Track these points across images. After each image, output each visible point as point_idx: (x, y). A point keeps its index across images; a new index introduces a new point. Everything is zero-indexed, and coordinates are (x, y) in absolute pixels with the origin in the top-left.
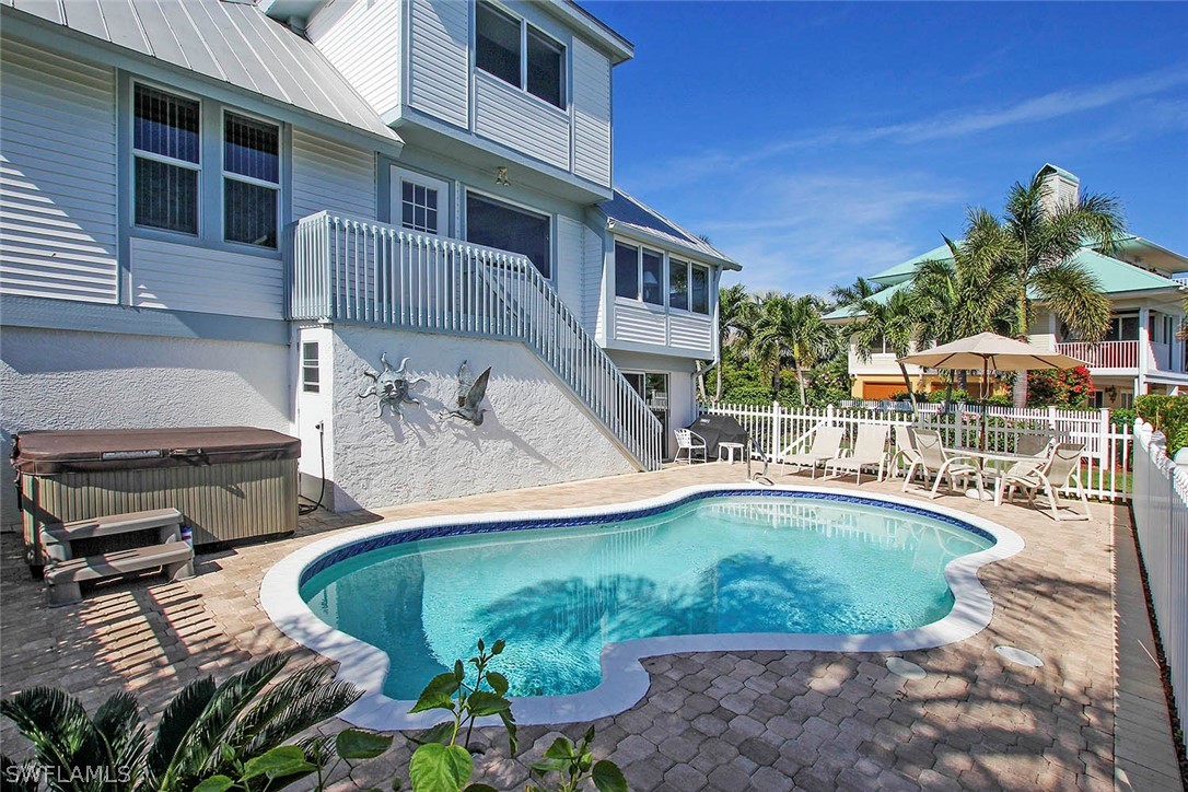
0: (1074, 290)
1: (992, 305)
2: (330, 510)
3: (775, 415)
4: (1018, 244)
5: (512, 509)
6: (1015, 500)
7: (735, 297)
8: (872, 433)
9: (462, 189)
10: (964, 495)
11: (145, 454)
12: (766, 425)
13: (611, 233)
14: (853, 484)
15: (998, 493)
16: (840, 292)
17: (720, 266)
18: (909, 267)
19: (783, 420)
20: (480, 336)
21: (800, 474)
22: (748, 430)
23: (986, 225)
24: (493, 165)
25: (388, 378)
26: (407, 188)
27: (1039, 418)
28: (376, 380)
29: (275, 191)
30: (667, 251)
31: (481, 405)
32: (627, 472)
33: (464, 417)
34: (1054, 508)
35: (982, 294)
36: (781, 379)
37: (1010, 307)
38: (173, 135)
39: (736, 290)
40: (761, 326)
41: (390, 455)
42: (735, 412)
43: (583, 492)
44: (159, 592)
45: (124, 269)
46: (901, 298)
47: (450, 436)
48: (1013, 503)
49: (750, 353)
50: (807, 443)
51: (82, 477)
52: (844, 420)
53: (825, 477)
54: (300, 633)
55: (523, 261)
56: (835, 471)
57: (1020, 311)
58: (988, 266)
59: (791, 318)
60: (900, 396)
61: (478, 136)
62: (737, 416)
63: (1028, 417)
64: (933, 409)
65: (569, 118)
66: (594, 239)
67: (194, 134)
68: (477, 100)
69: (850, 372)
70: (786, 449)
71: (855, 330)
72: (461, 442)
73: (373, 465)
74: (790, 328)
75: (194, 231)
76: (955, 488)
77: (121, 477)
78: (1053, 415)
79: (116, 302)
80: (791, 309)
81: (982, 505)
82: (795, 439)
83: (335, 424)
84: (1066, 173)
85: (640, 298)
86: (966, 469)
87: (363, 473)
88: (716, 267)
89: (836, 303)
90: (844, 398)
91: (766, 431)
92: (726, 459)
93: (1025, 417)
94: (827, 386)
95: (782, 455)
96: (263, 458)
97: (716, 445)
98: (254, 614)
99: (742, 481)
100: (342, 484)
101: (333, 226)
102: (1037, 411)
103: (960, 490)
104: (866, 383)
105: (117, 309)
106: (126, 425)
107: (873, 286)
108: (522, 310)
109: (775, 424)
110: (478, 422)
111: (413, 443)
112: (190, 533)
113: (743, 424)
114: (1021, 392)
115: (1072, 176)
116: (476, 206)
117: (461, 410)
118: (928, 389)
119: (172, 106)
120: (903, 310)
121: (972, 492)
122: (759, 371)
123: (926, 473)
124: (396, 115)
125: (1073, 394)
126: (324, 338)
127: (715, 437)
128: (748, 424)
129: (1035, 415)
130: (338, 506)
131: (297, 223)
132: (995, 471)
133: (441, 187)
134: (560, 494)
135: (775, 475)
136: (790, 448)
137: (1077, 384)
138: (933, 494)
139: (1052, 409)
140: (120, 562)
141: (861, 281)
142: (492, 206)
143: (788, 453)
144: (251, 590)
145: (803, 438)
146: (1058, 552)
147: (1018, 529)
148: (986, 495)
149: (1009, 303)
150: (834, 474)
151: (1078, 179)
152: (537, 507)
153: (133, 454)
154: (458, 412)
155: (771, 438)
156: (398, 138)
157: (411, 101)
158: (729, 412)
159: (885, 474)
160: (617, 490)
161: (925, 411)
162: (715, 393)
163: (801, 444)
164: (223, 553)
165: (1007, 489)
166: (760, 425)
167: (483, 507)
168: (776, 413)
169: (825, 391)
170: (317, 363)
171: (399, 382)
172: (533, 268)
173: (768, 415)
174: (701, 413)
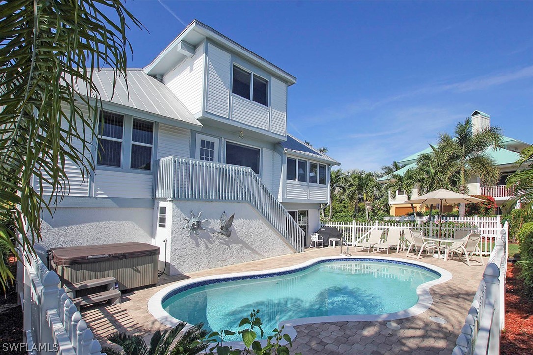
0: (484, 165)
1: (449, 174)
2: (168, 275)
3: (353, 226)
4: (460, 147)
5: (242, 271)
6: (454, 258)
7: (338, 174)
8: (394, 232)
9: (224, 141)
10: (432, 257)
11: (103, 256)
12: (349, 230)
13: (285, 154)
14: (385, 254)
15: (446, 255)
16: (386, 168)
17: (330, 164)
18: (416, 156)
19: (357, 228)
20: (230, 201)
21: (364, 251)
22: (342, 232)
23: (447, 140)
24: (237, 131)
25: (193, 220)
26: (202, 142)
27: (470, 221)
28: (189, 222)
29: (151, 148)
30: (309, 160)
31: (230, 229)
32: (290, 254)
33: (223, 234)
34: (468, 261)
35: (444, 169)
36: (359, 207)
37: (457, 174)
38: (112, 129)
39: (338, 171)
40: (349, 186)
41: (193, 251)
42: (336, 225)
43: (271, 263)
44: (110, 309)
45: (92, 182)
46: (410, 172)
47: (217, 242)
48: (453, 259)
49: (345, 197)
50: (367, 237)
51: (79, 266)
52: (383, 227)
53: (374, 252)
54: (169, 322)
55: (249, 169)
56: (378, 249)
57: (462, 175)
58: (446, 158)
59: (362, 182)
60: (410, 214)
61: (232, 120)
62: (337, 227)
63: (466, 221)
64: (424, 219)
65: (270, 110)
66: (278, 157)
67: (121, 127)
68: (232, 106)
69: (389, 203)
70: (358, 240)
71: (390, 187)
72: (222, 245)
73: (186, 256)
74: (362, 187)
75: (119, 166)
76: (429, 254)
77: (93, 265)
78: (476, 219)
79: (88, 195)
80: (362, 179)
81: (439, 261)
82: (362, 236)
83: (172, 240)
84: (484, 114)
85: (297, 180)
86: (434, 246)
87: (182, 259)
88: (329, 165)
89: (384, 172)
90: (385, 216)
91: (349, 233)
92: (332, 245)
93: (464, 221)
94: (379, 210)
95: (356, 243)
96: (145, 256)
97: (328, 240)
98: (147, 316)
99: (339, 255)
100: (174, 264)
101: (175, 162)
102: (469, 218)
103: (431, 255)
104: (396, 208)
105: (88, 198)
106: (88, 244)
107: (400, 165)
108: (248, 189)
109: (353, 230)
110: (228, 236)
111: (203, 246)
112: (117, 286)
113: (340, 230)
114: (462, 210)
115: (487, 115)
116: (230, 147)
117: (222, 231)
118: (424, 210)
119: (113, 117)
120: (410, 178)
121: (436, 256)
122: (349, 204)
123: (416, 248)
124: (200, 115)
125: (487, 209)
126: (169, 206)
127: (328, 236)
128: (342, 230)
129: (469, 220)
130: (172, 273)
131: (160, 160)
132: (445, 246)
133: (216, 141)
134: (261, 264)
135: (352, 252)
136: (360, 240)
137: (489, 205)
138: (418, 257)
139: (476, 217)
140: (95, 298)
141: (395, 163)
142: (237, 146)
143: (359, 242)
144: (144, 307)
145: (365, 235)
146: (465, 279)
147: (451, 271)
148: (441, 256)
149: (457, 172)
150: (378, 250)
151: (489, 116)
152: (253, 270)
153: (98, 256)
154: (220, 232)
155: (352, 236)
156: (200, 124)
157: (206, 109)
158: (334, 225)
159: (400, 249)
160: (285, 261)
161: (420, 220)
162: (329, 216)
163: (364, 238)
164: (130, 293)
165: (450, 253)
166: (347, 230)
167: (230, 271)
168: (354, 225)
169: (377, 213)
170: (165, 216)
171: (198, 222)
172: (253, 172)
173: (351, 226)
174: (322, 226)
